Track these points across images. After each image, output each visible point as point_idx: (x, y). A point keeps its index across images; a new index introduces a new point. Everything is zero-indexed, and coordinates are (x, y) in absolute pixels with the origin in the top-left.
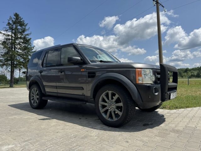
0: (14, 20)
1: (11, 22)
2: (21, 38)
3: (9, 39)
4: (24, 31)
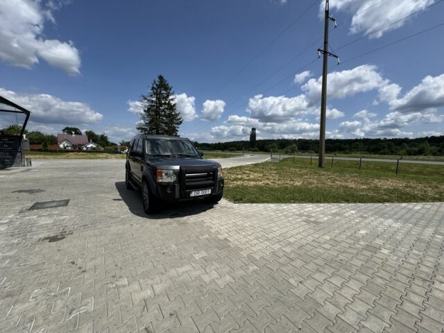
0: (158, 83)
1: (155, 86)
2: (165, 104)
3: (154, 106)
4: (168, 96)
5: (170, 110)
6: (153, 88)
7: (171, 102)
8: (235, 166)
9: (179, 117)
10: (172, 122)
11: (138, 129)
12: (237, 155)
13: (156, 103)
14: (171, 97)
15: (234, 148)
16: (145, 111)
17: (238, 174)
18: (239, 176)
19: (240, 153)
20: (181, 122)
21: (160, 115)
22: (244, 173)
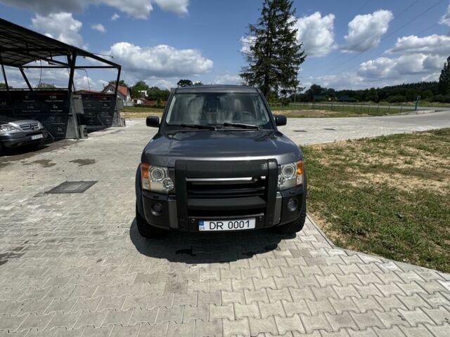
1: (267, 7)
2: (280, 32)
3: (264, 38)
4: (286, 19)
5: (287, 41)
6: (265, 10)
7: (290, 27)
8: (386, 134)
9: (299, 52)
10: (288, 61)
11: (242, 76)
12: (401, 111)
13: (268, 34)
14: (289, 21)
15: (401, 97)
16: (252, 48)
17: (386, 155)
18: (386, 161)
19: (411, 105)
20: (302, 60)
21: (272, 52)
22: (402, 153)
